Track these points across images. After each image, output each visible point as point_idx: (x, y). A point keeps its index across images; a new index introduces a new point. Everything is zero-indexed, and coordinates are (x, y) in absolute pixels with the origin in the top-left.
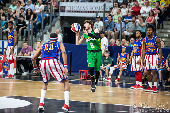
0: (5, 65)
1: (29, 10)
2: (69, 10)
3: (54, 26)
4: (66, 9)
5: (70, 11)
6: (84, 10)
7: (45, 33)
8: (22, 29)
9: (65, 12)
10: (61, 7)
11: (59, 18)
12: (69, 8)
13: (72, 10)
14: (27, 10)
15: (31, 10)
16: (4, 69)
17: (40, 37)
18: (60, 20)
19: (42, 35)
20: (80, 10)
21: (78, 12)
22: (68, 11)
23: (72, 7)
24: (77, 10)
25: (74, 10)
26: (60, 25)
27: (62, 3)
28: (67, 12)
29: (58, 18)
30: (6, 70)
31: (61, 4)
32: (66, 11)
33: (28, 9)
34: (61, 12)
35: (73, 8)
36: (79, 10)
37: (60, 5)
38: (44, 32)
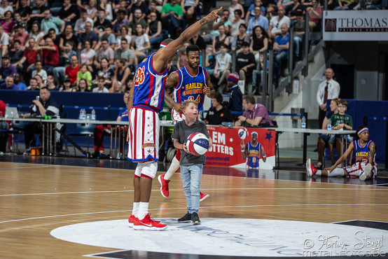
0: (251, 148)
1: (259, 29)
2: (345, 26)
3: (312, 61)
4: (339, 25)
5: (348, 30)
6: (377, 26)
7: (297, 78)
8: (248, 69)
9: (335, 31)
10: (326, 20)
11: (322, 44)
12: (345, 22)
13: (350, 26)
14: (254, 29)
15: (263, 29)
16: (251, 158)
17: (287, 87)
18: (324, 48)
19: (289, 81)
20: (369, 27)
21: (364, 30)
22: (342, 30)
23: (350, 20)
24: (363, 27)
25: (355, 26)
26: (323, 59)
27: (329, 12)
28: (339, 31)
29: (319, 44)
30: (254, 160)
31: (327, 13)
32: (337, 30)
33: (257, 27)
34: (326, 31)
35: (354, 22)
36: (367, 27)
37: (324, 17)
38: (294, 75)
